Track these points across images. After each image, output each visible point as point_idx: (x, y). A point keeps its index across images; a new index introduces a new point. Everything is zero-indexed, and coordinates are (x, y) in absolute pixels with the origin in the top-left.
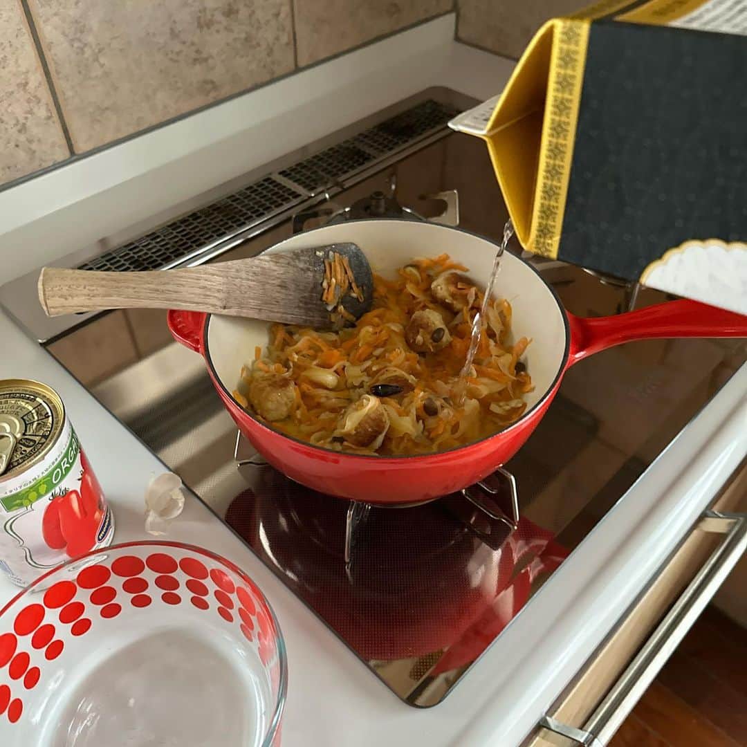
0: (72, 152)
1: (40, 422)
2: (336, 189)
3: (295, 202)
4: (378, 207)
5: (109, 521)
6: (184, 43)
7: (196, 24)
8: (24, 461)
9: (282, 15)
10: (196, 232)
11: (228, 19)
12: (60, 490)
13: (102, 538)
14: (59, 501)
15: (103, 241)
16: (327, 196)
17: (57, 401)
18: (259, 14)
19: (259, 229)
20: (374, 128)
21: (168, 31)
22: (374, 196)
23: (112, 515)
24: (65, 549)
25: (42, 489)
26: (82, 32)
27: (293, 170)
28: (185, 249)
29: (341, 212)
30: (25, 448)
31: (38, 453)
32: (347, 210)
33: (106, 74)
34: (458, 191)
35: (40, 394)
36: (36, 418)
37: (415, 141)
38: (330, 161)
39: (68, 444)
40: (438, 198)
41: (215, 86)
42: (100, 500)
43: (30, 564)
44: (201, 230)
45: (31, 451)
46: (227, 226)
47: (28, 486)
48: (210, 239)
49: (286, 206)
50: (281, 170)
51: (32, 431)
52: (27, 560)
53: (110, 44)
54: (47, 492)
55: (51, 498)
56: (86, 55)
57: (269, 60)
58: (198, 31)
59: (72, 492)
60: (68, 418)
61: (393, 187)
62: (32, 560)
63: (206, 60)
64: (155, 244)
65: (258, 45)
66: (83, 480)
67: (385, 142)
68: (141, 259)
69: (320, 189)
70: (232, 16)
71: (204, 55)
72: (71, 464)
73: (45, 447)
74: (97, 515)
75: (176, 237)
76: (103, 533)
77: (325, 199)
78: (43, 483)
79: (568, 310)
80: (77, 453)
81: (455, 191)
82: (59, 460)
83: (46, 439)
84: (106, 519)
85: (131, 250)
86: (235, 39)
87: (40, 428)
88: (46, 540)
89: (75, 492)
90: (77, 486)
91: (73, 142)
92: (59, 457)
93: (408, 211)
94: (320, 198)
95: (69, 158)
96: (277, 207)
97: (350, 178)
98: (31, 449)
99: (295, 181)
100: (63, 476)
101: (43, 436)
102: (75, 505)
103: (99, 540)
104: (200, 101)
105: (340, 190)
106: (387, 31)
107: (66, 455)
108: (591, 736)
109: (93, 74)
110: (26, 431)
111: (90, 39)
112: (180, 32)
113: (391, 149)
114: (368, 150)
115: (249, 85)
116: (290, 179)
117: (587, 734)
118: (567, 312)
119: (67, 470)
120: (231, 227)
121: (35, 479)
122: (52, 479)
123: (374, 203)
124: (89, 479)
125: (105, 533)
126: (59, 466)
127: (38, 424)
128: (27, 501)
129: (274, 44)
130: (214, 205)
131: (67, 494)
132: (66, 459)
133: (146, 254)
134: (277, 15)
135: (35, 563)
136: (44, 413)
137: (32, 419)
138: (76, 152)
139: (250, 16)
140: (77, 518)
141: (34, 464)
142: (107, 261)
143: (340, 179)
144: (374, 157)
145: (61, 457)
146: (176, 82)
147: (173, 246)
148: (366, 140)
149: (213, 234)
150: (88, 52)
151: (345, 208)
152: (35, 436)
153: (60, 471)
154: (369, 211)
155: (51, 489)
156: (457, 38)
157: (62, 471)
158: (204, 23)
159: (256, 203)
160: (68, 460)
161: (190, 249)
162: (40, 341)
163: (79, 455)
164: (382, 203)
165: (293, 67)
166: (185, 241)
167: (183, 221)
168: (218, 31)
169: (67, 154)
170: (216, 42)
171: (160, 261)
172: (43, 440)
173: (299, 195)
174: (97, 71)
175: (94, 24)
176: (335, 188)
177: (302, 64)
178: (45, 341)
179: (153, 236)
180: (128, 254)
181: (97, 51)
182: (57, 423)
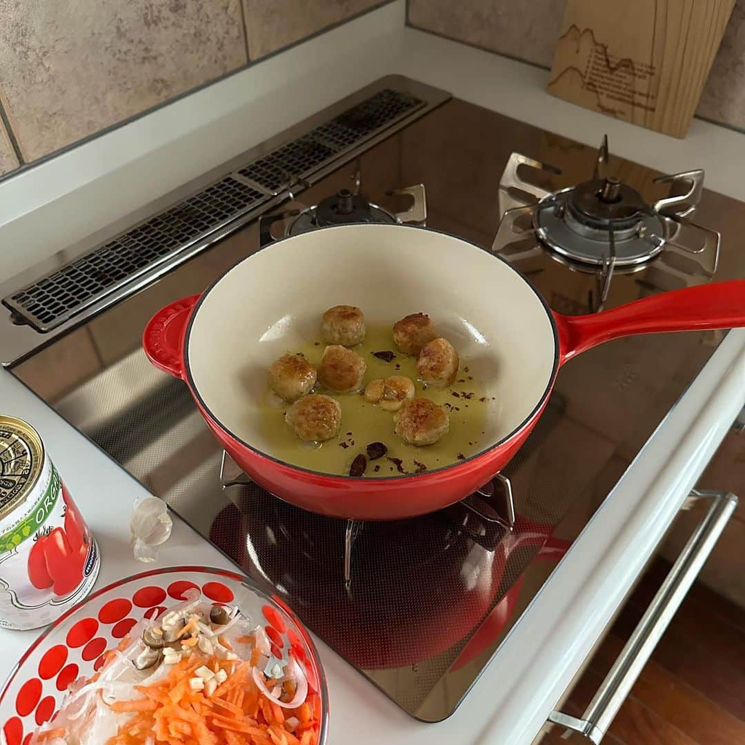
0: (21, 162)
1: (17, 460)
2: (299, 188)
3: (258, 202)
4: (345, 205)
5: (95, 553)
6: (132, 41)
7: (142, 21)
8: (5, 504)
9: (231, 9)
10: (159, 239)
11: (176, 14)
12: (45, 529)
13: (89, 571)
14: (44, 541)
15: (61, 254)
16: (291, 195)
17: (34, 437)
18: (208, 8)
19: (224, 232)
20: (333, 120)
21: (115, 30)
22: (340, 195)
23: (97, 546)
24: (52, 588)
25: (26, 531)
26: (24, 35)
27: (253, 168)
28: (148, 258)
29: (306, 210)
30: (6, 490)
31: (19, 494)
32: (312, 208)
33: (52, 78)
34: (424, 185)
35: (14, 430)
36: (13, 456)
37: (375, 133)
38: (291, 157)
39: (49, 482)
40: (404, 193)
41: (166, 85)
42: (84, 535)
43: (16, 606)
44: (163, 237)
45: (12, 492)
46: (190, 231)
47: (12, 529)
48: (174, 245)
49: (249, 207)
50: (241, 169)
51: (10, 470)
52: (13, 604)
53: (54, 47)
54: (30, 534)
55: (36, 539)
56: (30, 60)
57: (220, 55)
58: (146, 28)
59: (56, 530)
60: (47, 454)
61: (358, 183)
62: (18, 602)
63: (155, 58)
64: (115, 254)
65: (208, 39)
66: (66, 516)
67: (345, 136)
68: (103, 271)
69: (283, 187)
70: (179, 12)
71: (152, 54)
72: (54, 502)
73: (26, 488)
74: (83, 549)
75: (137, 245)
76: (89, 566)
77: (289, 197)
78: (27, 525)
79: (554, 310)
80: (58, 489)
81: (422, 185)
82: (41, 499)
83: (27, 479)
84: (92, 551)
85: (91, 262)
86: (184, 35)
87: (19, 467)
88: (32, 582)
89: (59, 529)
90: (61, 523)
91: (21, 151)
92: (41, 496)
93: (376, 206)
94: (283, 197)
95: (20, 167)
96: (240, 208)
97: (312, 175)
98: (11, 490)
99: (256, 180)
100: (46, 515)
101: (23, 476)
102: (60, 543)
103: (86, 574)
104: (151, 101)
105: (302, 187)
106: (338, 19)
107: (48, 493)
108: (590, 724)
109: (39, 79)
110: (3, 470)
111: (33, 42)
112: (126, 30)
113: (352, 142)
114: (328, 145)
115: (201, 82)
116: (251, 178)
117: (586, 722)
118: (552, 312)
119: (50, 508)
120: (195, 231)
121: (18, 521)
122: (35, 519)
123: (340, 201)
124: (72, 514)
125: (92, 565)
126: (42, 505)
127: (16, 463)
128: (10, 544)
129: (224, 38)
130: (175, 209)
131: (51, 532)
132: (48, 497)
133: (107, 265)
134: (226, 8)
135: (21, 605)
136: (21, 450)
137: (8, 457)
138: (25, 161)
139: (199, 10)
140: (62, 555)
141: (16, 506)
142: (67, 275)
143: (301, 177)
144: (335, 152)
145: (43, 495)
146: (125, 83)
147: (135, 256)
148: (325, 134)
149: (176, 240)
150: (32, 56)
151: (310, 207)
152: (14, 475)
153: (43, 510)
154: (335, 210)
155: (35, 529)
156: (408, 24)
157: (45, 510)
158: (151, 21)
159: (218, 206)
160: (50, 497)
161: (153, 257)
162: (4, 364)
163: (61, 490)
164: (350, 201)
165: (244, 61)
166: (147, 249)
167: (144, 228)
168: (166, 28)
169: (16, 164)
170: (164, 39)
171: (123, 272)
172: (23, 480)
173: (262, 195)
174: (42, 76)
175: (37, 25)
176: (297, 186)
177: (254, 57)
178: (8, 364)
179: (113, 245)
180: (89, 266)
181: (40, 55)
182: (36, 461)
